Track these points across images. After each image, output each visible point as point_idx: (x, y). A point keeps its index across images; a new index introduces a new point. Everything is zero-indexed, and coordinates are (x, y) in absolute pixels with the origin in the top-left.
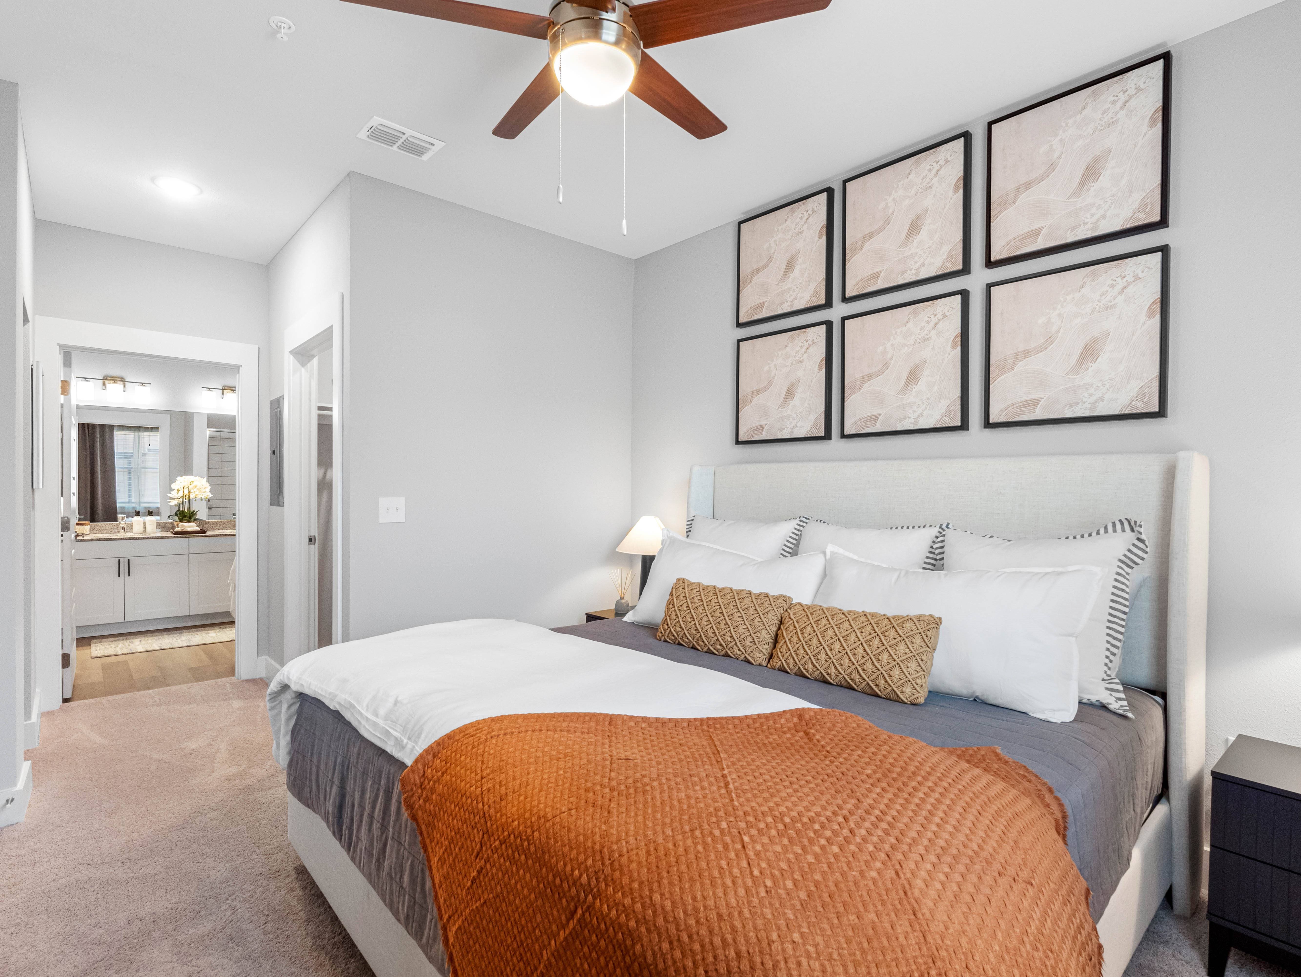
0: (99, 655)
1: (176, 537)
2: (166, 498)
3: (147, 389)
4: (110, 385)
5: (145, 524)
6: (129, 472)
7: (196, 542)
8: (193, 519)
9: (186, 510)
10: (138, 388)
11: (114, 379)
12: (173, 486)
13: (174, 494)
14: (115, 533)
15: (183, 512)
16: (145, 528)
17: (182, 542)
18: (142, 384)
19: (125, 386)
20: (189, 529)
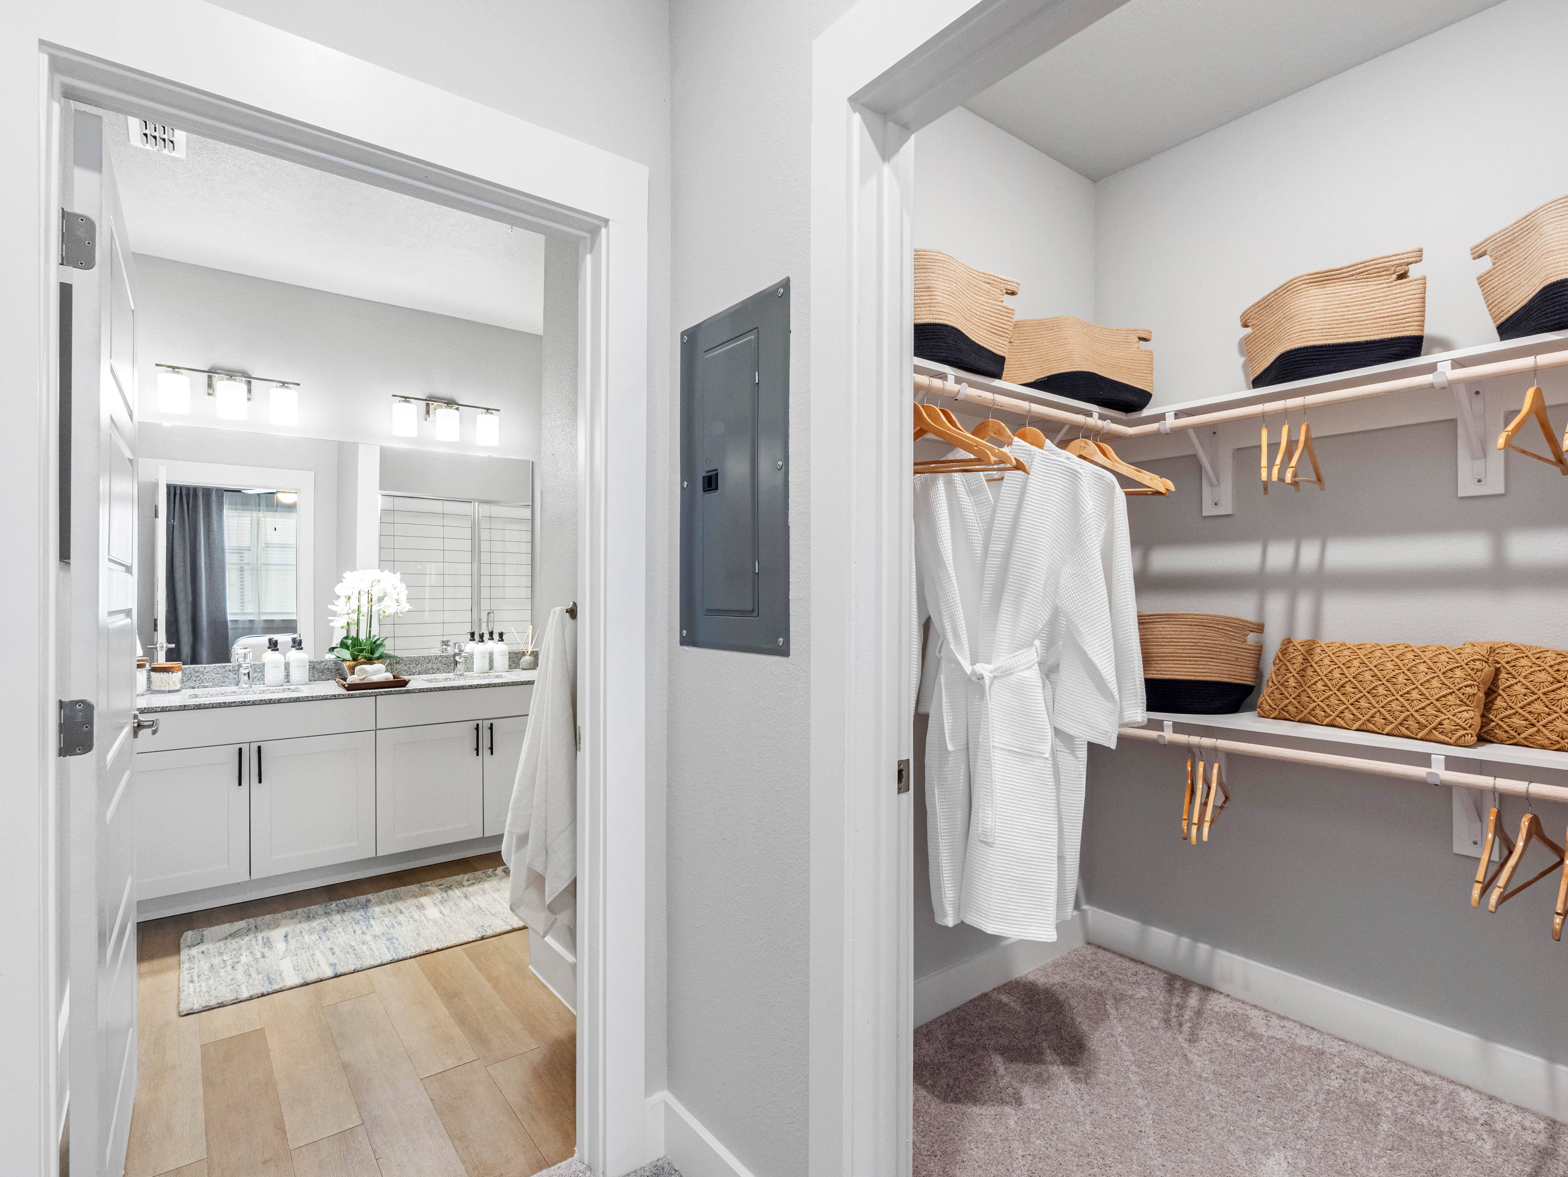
0: (196, 1007)
1: (352, 696)
2: (323, 614)
3: (291, 394)
4: (221, 384)
5: (287, 666)
6: (242, 570)
7: (388, 702)
8: (377, 655)
9: (363, 636)
10: (276, 392)
11: (231, 374)
12: (339, 589)
13: (340, 606)
14: (230, 684)
15: (356, 641)
16: (287, 676)
17: (364, 704)
18: (283, 384)
19: (249, 391)
20: (376, 678)
